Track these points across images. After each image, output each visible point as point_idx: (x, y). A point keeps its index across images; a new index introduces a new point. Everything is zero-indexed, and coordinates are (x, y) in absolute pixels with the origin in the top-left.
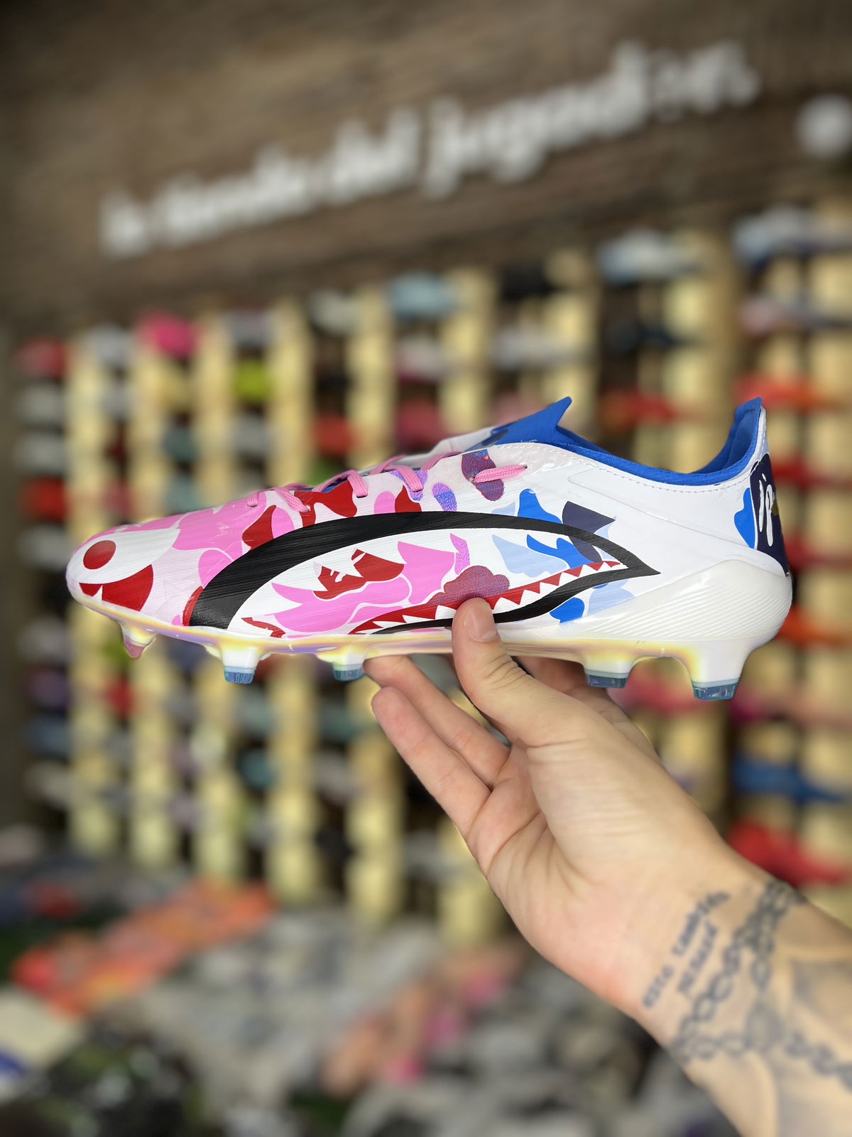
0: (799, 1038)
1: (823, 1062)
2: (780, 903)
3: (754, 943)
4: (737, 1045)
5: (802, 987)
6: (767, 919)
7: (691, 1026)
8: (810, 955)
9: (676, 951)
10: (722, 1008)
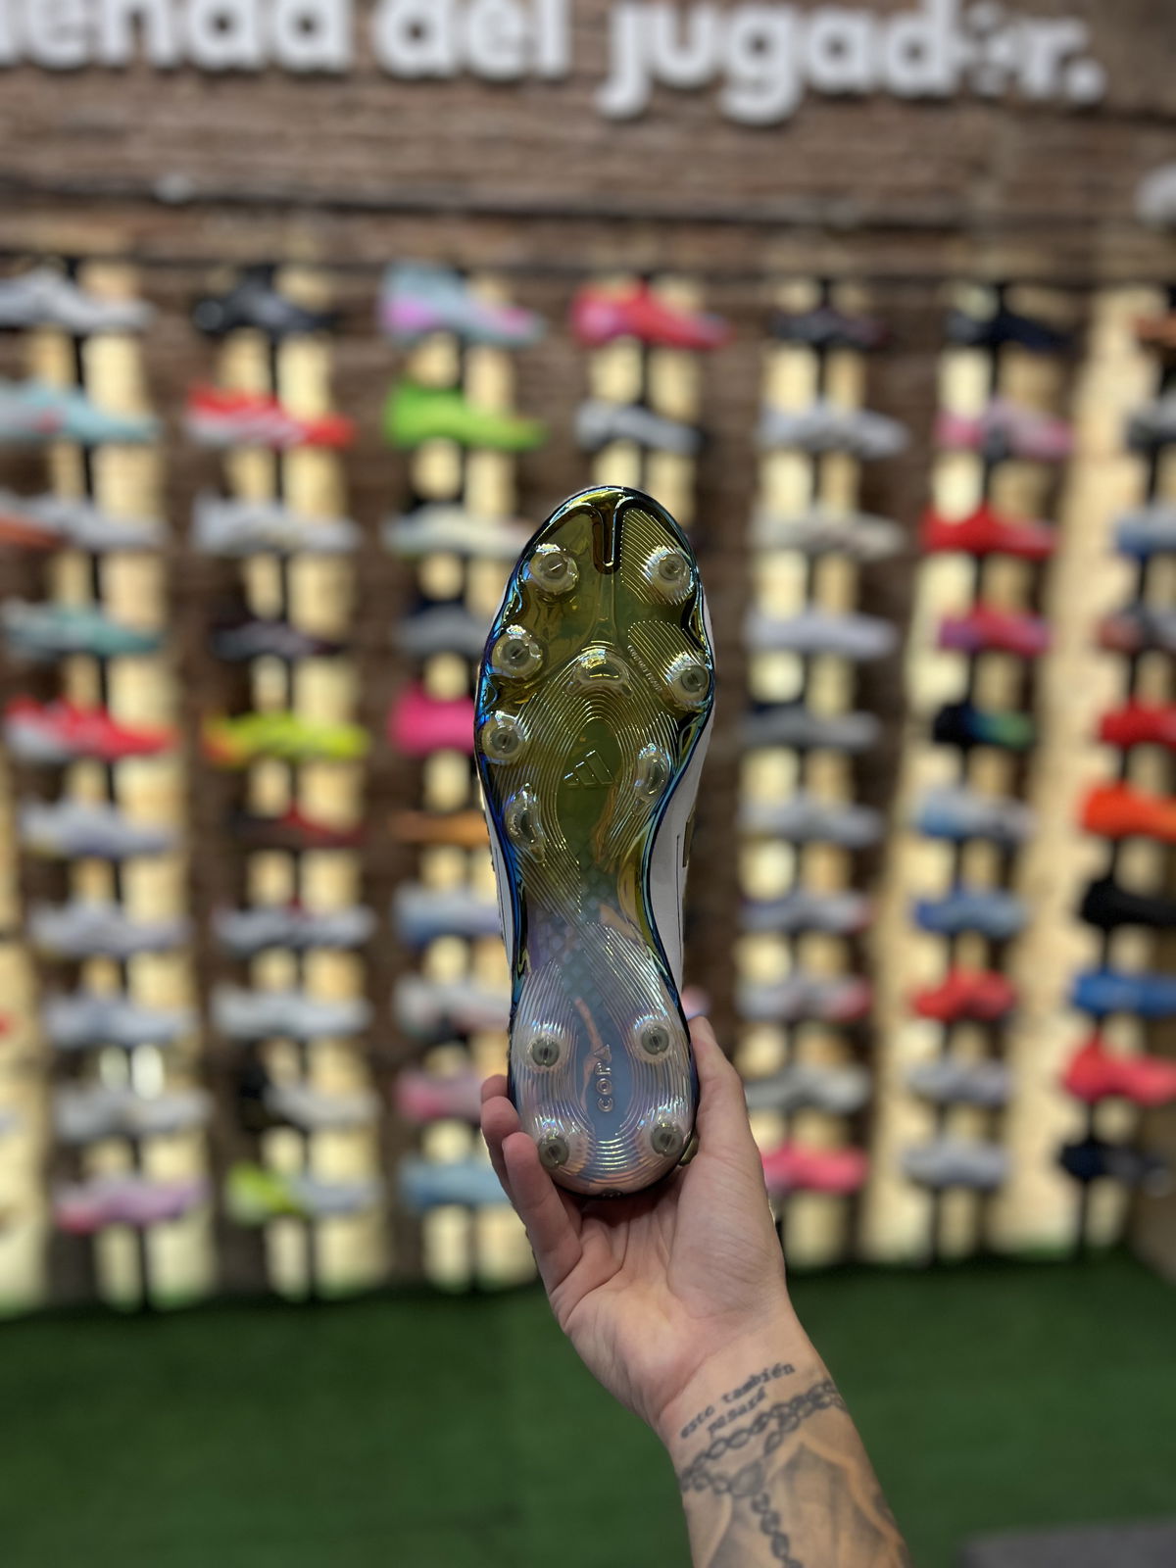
0: (766, 1499)
1: (770, 1524)
2: (827, 1399)
3: (782, 1420)
4: (723, 1486)
5: (793, 1466)
6: (809, 1405)
7: (703, 1460)
8: (816, 1446)
9: (725, 1398)
10: (730, 1453)
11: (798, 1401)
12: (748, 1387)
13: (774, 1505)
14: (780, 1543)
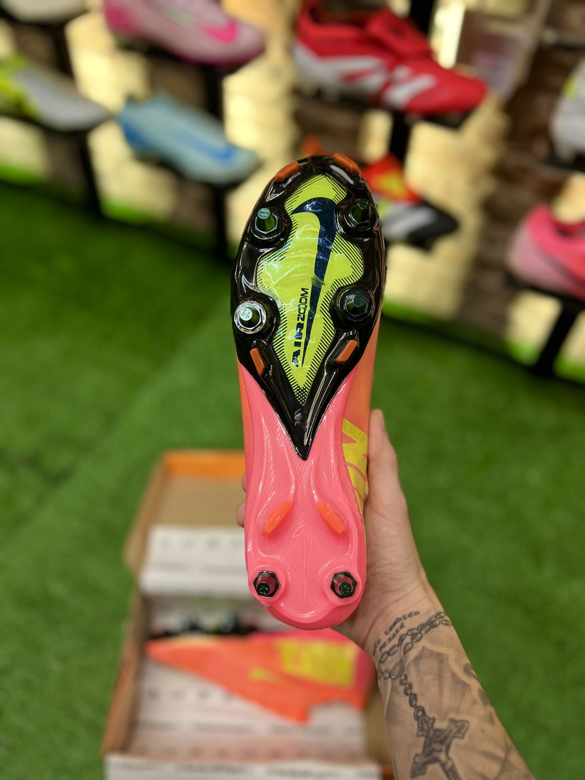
0: (406, 678)
1: (408, 690)
2: (437, 622)
3: (413, 636)
4: (387, 675)
8: (431, 647)
10: (389, 658)
11: (422, 626)
12: (395, 624)
13: (409, 680)
14: (413, 698)
